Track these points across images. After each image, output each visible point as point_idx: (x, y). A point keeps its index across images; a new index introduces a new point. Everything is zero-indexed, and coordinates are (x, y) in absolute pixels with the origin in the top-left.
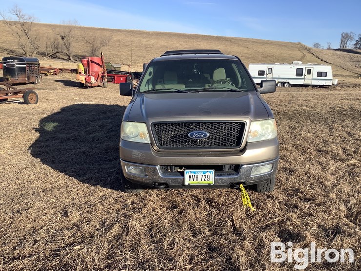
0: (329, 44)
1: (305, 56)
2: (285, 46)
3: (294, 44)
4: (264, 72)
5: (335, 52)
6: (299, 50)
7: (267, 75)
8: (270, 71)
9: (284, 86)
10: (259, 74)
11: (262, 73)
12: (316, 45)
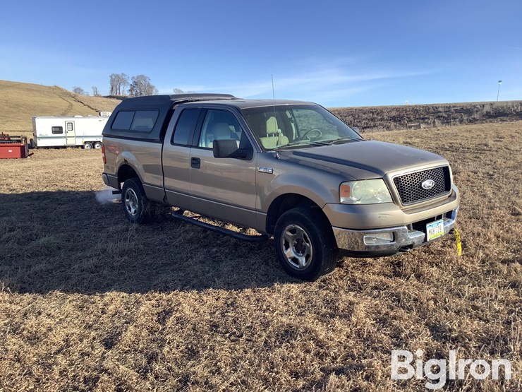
0: (95, 89)
1: (71, 105)
2: (36, 90)
3: (50, 88)
4: (61, 128)
5: (105, 99)
6: (60, 97)
7: (66, 132)
8: (70, 127)
9: (94, 148)
10: (54, 132)
11: (58, 130)
12: (78, 90)
